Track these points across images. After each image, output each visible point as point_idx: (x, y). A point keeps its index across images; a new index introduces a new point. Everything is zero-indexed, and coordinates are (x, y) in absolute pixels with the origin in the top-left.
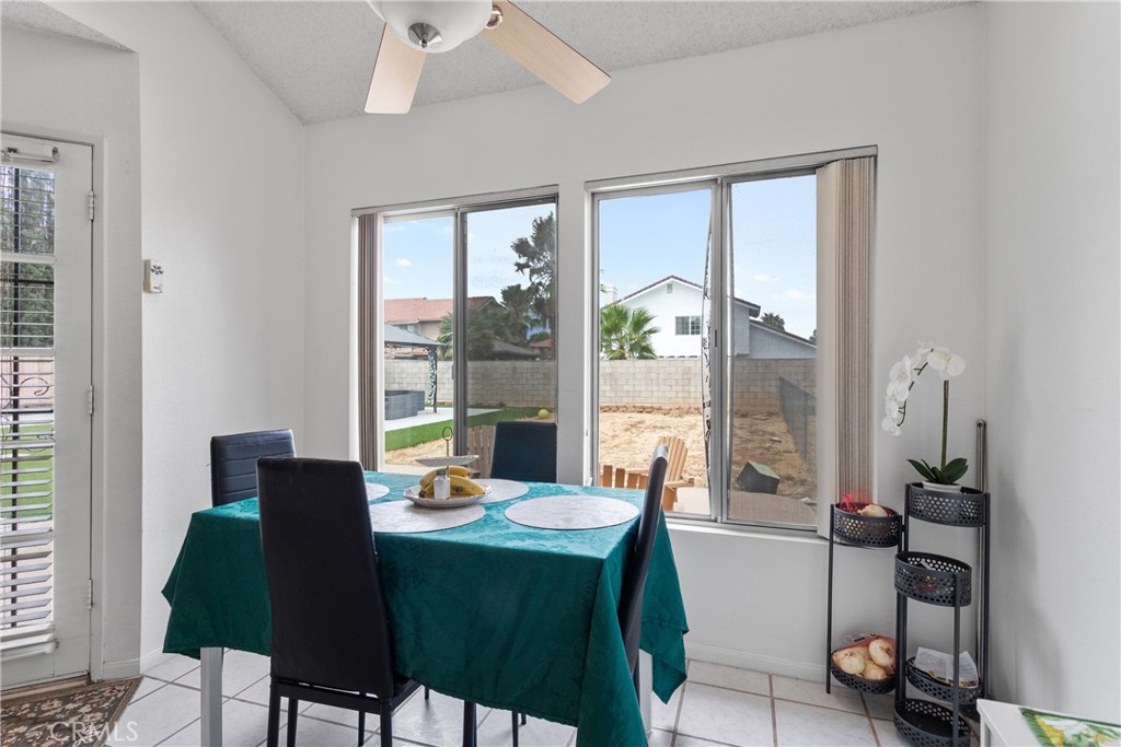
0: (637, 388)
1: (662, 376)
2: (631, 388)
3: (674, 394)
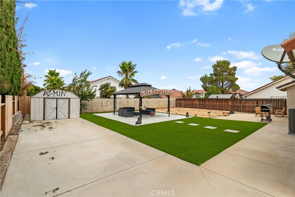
0: (152, 104)
2: (151, 104)
3: (157, 105)
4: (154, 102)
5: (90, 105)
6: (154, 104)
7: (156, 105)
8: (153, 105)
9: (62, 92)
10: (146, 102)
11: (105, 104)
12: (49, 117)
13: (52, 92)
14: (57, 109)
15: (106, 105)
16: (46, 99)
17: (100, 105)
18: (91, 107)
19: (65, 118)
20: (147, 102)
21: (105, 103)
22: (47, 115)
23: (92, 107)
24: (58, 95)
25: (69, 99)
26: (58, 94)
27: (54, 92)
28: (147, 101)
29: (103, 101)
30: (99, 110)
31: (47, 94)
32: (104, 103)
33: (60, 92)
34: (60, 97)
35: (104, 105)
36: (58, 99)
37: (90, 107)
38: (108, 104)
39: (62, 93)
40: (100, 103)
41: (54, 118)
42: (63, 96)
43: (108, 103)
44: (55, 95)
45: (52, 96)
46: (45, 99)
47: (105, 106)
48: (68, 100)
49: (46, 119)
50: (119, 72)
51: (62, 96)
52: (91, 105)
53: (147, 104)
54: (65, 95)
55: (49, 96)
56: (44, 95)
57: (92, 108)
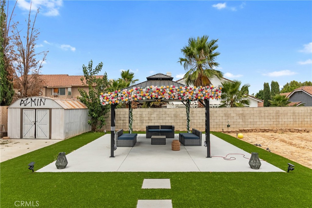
0: (255, 120)
1: (266, 115)
2: (252, 120)
3: (272, 123)
4: (263, 115)
5: (122, 119)
6: (263, 120)
7: (269, 123)
8: (258, 123)
9: (41, 99)
10: (239, 115)
11: (147, 118)
12: (27, 135)
13: (29, 100)
14: (35, 124)
15: (149, 120)
16: (24, 110)
17: (138, 119)
18: (124, 123)
19: (45, 138)
20: (243, 116)
21: (147, 116)
22: (24, 132)
23: (125, 121)
24: (36, 104)
25: (50, 109)
26: (36, 102)
27: (32, 99)
28: (241, 112)
29: (144, 113)
30: (137, 127)
31: (24, 103)
32: (144, 116)
33: (38, 99)
34: (39, 107)
35: (145, 119)
36: (37, 110)
37: (122, 122)
38: (153, 119)
39: (41, 102)
40: (138, 116)
41: (33, 137)
42: (42, 106)
43: (152, 116)
44: (33, 103)
45: (29, 106)
46: (22, 109)
47: (147, 121)
48: (48, 111)
49: (23, 138)
50: (182, 60)
51: (40, 105)
52: (124, 119)
53: (241, 120)
54: (44, 105)
55: (26, 105)
56: (21, 104)
57: (124, 125)
